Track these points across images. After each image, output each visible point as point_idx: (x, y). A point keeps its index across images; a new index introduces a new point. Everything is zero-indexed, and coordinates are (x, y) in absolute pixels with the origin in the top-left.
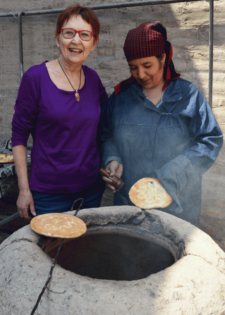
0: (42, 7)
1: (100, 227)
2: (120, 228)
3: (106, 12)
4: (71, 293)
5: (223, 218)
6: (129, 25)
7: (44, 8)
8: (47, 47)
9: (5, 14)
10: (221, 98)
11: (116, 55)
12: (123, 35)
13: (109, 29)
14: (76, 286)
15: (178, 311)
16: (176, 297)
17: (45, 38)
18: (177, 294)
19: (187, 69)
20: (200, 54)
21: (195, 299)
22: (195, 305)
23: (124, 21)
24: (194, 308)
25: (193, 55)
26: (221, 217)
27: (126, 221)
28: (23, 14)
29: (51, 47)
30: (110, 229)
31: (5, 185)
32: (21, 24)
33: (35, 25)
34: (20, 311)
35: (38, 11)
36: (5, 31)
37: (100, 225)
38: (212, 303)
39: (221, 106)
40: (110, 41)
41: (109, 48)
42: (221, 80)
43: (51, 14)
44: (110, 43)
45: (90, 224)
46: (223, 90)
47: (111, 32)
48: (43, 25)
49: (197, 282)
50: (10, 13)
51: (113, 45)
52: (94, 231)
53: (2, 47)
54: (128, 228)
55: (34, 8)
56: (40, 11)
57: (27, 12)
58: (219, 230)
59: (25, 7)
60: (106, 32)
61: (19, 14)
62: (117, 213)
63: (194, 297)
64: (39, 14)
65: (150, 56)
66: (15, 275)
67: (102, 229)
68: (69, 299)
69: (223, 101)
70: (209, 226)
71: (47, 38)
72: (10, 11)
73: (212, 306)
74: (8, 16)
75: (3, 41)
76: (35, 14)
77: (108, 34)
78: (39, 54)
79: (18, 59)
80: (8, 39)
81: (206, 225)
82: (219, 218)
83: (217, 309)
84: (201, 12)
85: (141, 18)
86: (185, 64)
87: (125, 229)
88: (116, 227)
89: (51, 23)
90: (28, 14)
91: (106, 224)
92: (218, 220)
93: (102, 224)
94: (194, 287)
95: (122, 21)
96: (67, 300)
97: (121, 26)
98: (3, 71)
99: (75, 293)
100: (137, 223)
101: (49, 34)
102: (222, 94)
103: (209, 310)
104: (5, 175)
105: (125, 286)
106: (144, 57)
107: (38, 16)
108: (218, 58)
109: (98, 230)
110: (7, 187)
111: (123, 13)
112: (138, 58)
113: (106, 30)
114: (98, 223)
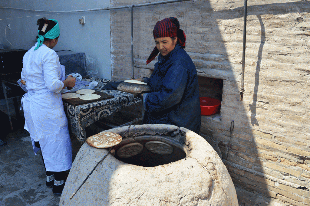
0: (145, 2)
1: (151, 136)
2: (163, 138)
3: (182, 3)
4: (107, 168)
5: (250, 141)
6: (195, 12)
7: (146, 2)
8: (148, 26)
9: (124, 6)
10: (252, 60)
11: (187, 31)
12: (192, 18)
13: (183, 14)
14: (112, 165)
15: (166, 188)
16: (167, 180)
17: (147, 21)
18: (169, 179)
19: (231, 40)
20: (240, 30)
21: (180, 183)
22: (179, 187)
23: (193, 9)
24: (178, 189)
25: (235, 31)
26: (249, 140)
27: (166, 134)
28: (133, 6)
29: (150, 26)
30: (157, 138)
31: (113, 108)
32: (132, 13)
33: (141, 13)
34: (82, 174)
35: (142, 4)
36: (125, 17)
37: (151, 135)
38: (192, 188)
39: (252, 65)
40: (184, 22)
41: (183, 26)
42: (253, 47)
43: (150, 6)
44: (184, 23)
45: (145, 133)
46: (254, 55)
47: (185, 16)
48: (146, 13)
49: (184, 174)
50: (127, 6)
51: (185, 24)
52: (147, 138)
53: (124, 26)
54: (168, 138)
55: (141, 2)
56: (143, 4)
57: (136, 5)
58: (248, 149)
59: (136, 2)
60: (182, 16)
61: (131, 6)
62: (162, 128)
63: (180, 182)
64: (143, 6)
65: (166, 37)
66: (85, 155)
67: (152, 137)
68: (105, 171)
69: (254, 62)
70: (241, 145)
71: (148, 20)
72: (128, 4)
73: (191, 190)
74: (126, 8)
75: (124, 23)
76: (140, 6)
77: (183, 18)
78: (143, 31)
79: (130, 34)
80: (127, 22)
81: (240, 145)
82: (248, 141)
83: (195, 192)
84: (241, 2)
85: (203, 7)
86: (230, 37)
87: (165, 139)
88: (160, 137)
89: (150, 11)
90: (137, 6)
91: (154, 134)
92: (247, 142)
93: (152, 134)
94: (182, 176)
95: (191, 9)
96: (104, 172)
97: (191, 12)
98: (124, 40)
99: (109, 169)
100: (173, 136)
101: (149, 18)
102: (253, 57)
103: (188, 192)
104: (114, 102)
105: (139, 169)
106: (163, 37)
107: (143, 7)
108: (252, 32)
109: (149, 138)
110: (114, 109)
111: (192, 4)
112: (159, 37)
113: (182, 15)
114: (150, 133)
